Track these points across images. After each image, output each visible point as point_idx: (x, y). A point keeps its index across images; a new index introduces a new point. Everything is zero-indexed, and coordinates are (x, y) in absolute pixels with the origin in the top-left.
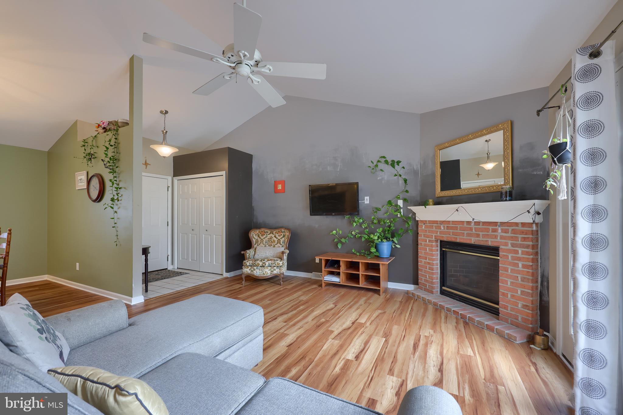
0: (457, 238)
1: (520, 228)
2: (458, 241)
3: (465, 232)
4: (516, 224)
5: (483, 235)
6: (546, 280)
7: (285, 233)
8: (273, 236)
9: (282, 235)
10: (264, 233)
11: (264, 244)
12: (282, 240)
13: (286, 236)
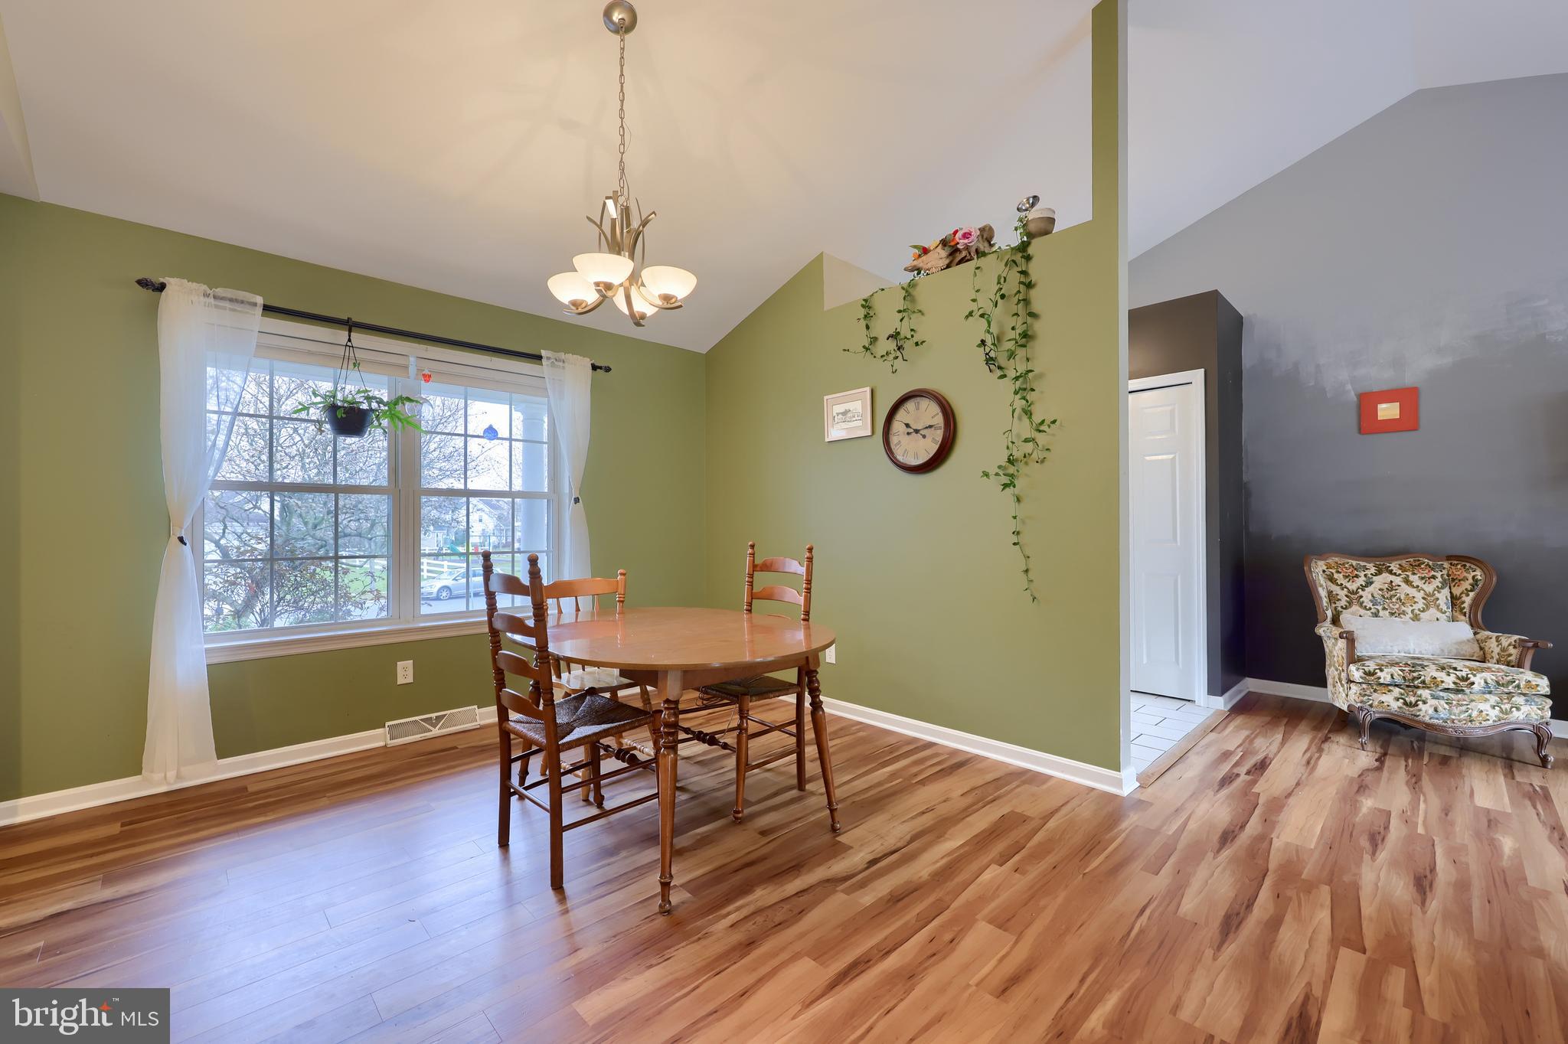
7: (1445, 572)
8: (1397, 580)
9: (1434, 577)
10: (1350, 570)
11: (1366, 607)
12: (1443, 596)
13: (1468, 583)
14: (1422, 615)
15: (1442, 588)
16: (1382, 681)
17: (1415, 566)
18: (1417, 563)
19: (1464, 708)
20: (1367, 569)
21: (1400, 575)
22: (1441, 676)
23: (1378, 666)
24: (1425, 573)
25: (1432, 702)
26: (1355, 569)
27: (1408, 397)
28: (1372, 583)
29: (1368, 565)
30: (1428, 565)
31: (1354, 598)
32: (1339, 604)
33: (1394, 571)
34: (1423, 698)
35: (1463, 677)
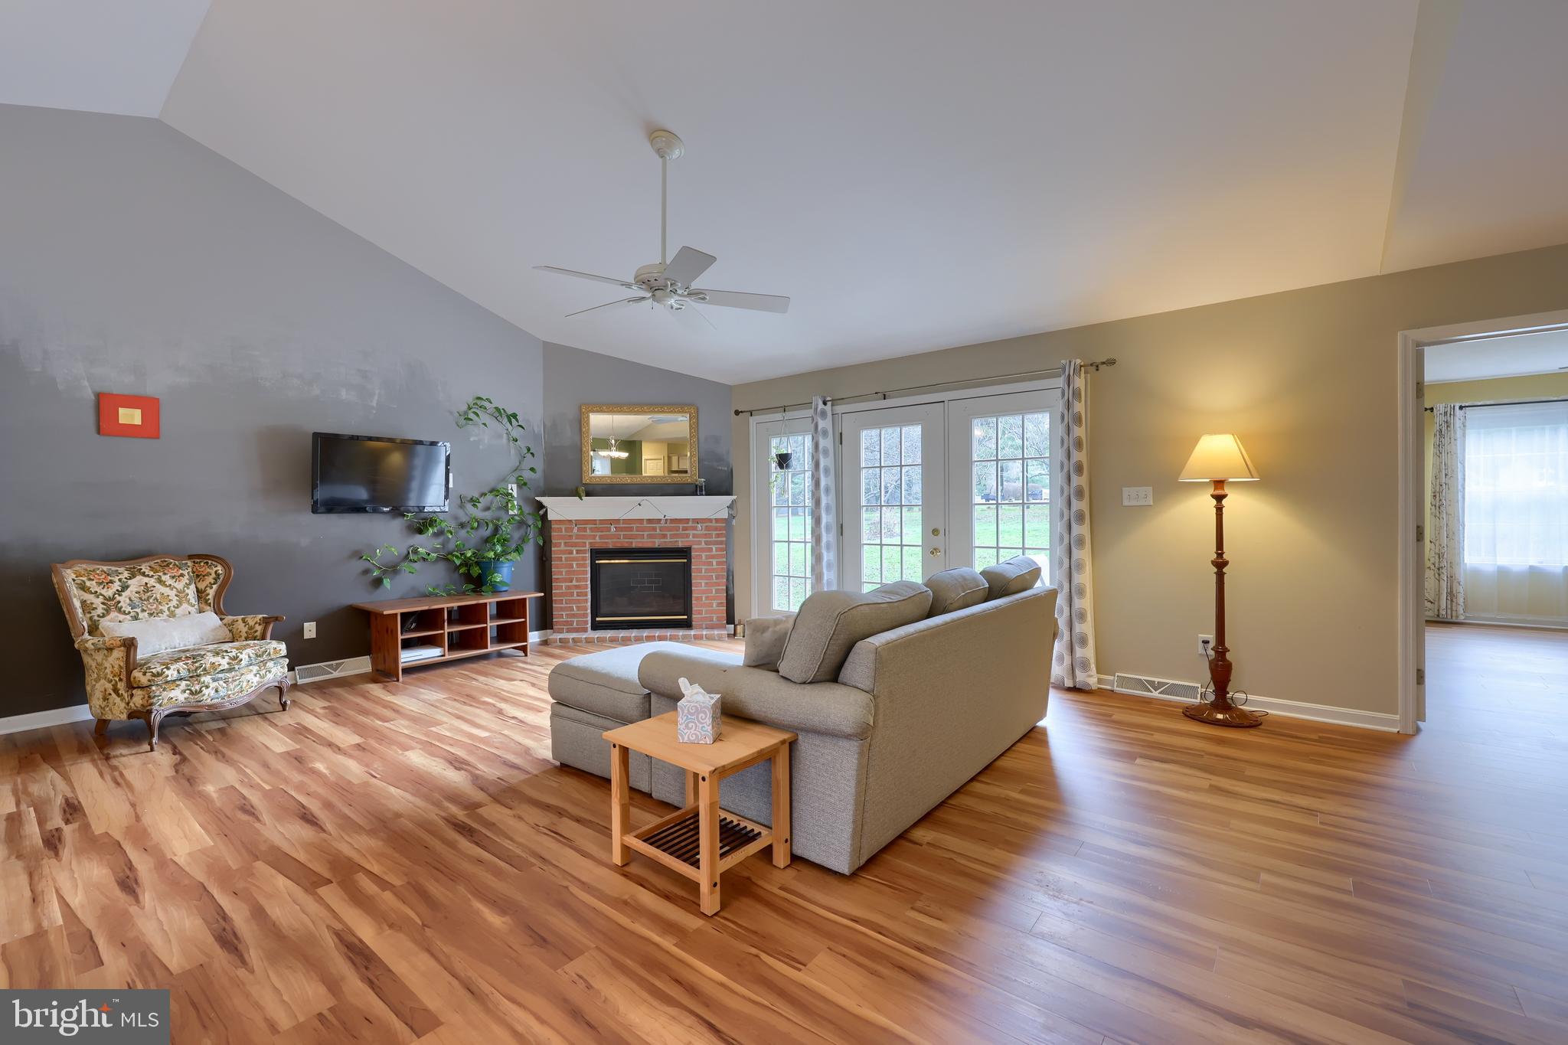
0: (632, 543)
1: (714, 524)
2: (634, 546)
3: (646, 533)
4: (710, 520)
5: (670, 535)
6: (731, 574)
7: (190, 570)
8: (152, 582)
9: (182, 575)
10: (103, 576)
11: (125, 611)
12: (191, 591)
13: (211, 577)
14: (178, 611)
15: (190, 584)
16: (169, 679)
17: (164, 566)
18: (165, 564)
19: (237, 682)
20: (120, 573)
21: (152, 576)
22: (218, 660)
23: (164, 665)
24: (175, 572)
25: (213, 685)
26: (108, 575)
27: (149, 406)
28: (128, 587)
29: (121, 570)
30: (175, 564)
31: (112, 604)
32: (94, 613)
33: (146, 573)
34: (207, 684)
35: (234, 657)
